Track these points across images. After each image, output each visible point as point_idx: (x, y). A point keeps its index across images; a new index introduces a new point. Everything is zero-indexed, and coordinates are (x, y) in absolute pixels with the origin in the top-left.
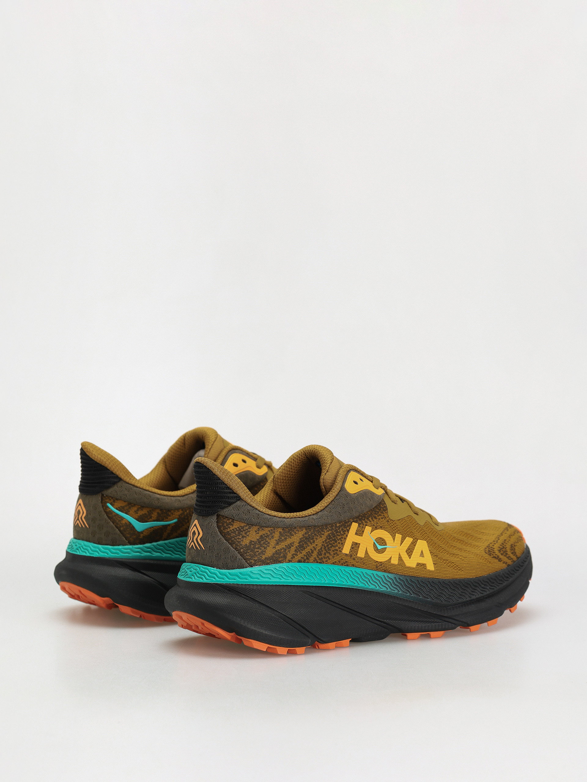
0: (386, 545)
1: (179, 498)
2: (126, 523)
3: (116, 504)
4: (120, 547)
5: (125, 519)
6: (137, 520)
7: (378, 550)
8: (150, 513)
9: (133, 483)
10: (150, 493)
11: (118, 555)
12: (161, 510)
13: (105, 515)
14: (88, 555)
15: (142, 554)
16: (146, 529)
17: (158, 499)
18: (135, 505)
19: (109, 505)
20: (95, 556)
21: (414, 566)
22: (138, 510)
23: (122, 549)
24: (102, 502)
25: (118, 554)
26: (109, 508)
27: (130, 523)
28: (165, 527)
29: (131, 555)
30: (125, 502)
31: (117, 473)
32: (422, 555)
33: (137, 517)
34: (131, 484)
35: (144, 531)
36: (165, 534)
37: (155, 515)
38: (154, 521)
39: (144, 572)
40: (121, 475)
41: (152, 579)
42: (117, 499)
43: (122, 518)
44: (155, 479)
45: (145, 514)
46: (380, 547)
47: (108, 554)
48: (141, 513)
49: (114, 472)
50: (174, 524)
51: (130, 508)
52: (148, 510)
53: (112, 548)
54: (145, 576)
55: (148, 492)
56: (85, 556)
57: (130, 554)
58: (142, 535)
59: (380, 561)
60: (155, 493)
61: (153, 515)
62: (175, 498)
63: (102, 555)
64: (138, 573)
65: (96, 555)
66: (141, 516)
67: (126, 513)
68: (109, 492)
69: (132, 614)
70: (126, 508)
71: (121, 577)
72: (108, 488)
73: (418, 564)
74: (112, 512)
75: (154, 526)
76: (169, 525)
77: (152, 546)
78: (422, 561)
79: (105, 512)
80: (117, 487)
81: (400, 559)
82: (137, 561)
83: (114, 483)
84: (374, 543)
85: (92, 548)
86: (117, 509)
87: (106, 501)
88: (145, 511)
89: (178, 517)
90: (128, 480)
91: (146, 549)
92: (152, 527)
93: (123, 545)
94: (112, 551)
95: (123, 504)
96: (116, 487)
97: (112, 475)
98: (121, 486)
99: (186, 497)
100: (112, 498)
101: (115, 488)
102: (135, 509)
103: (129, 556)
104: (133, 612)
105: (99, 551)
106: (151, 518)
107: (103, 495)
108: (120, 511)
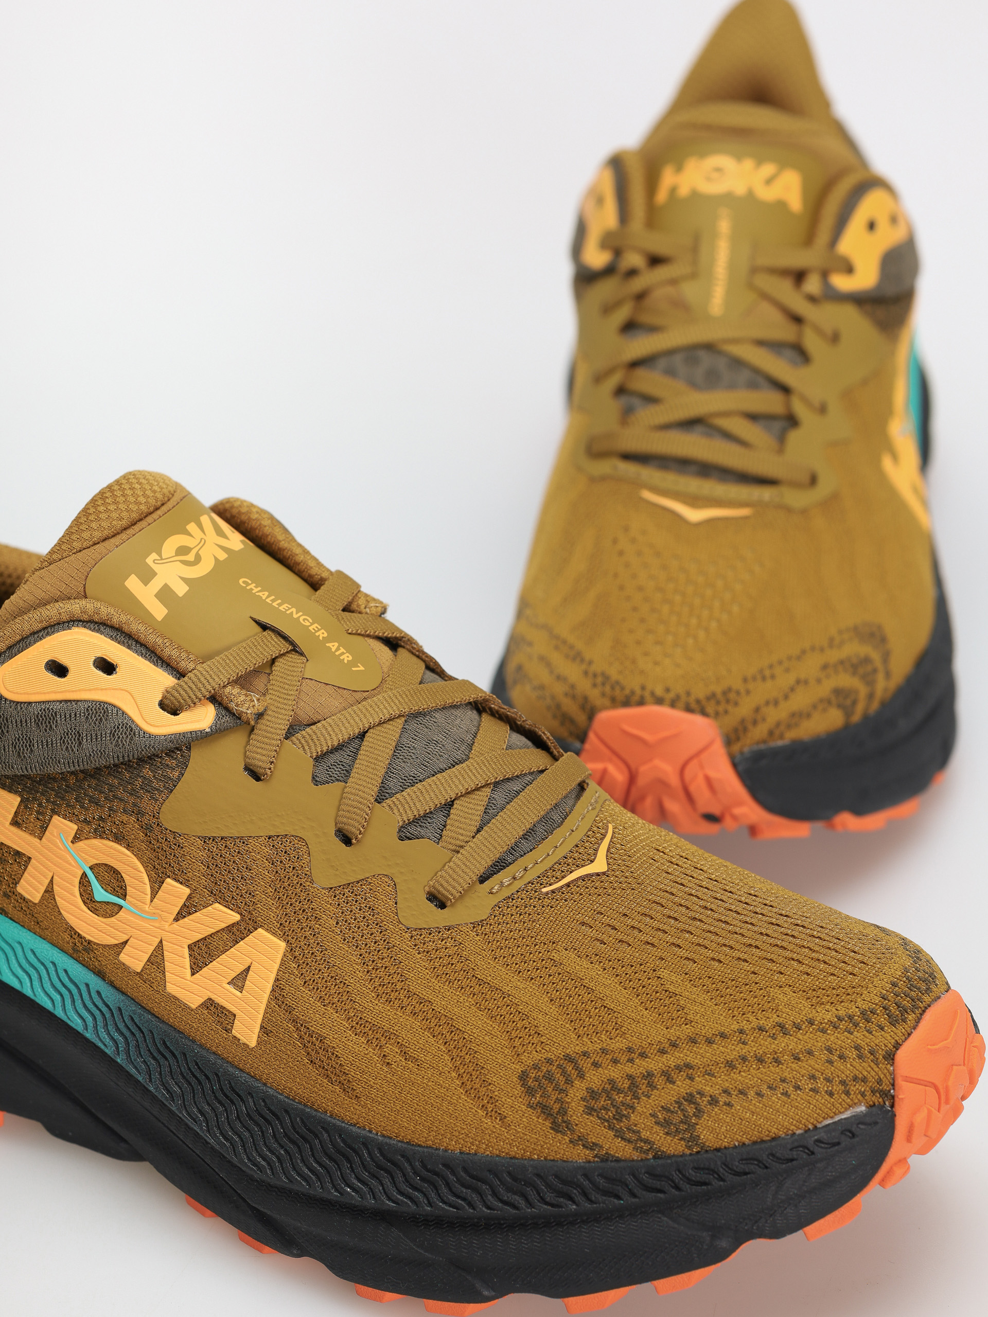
0: (124, 896)
7: (92, 900)
21: (194, 1001)
32: (239, 981)
46: (100, 894)
59: (88, 937)
73: (210, 1004)
78: (228, 997)
81: (157, 959)
84: (84, 875)
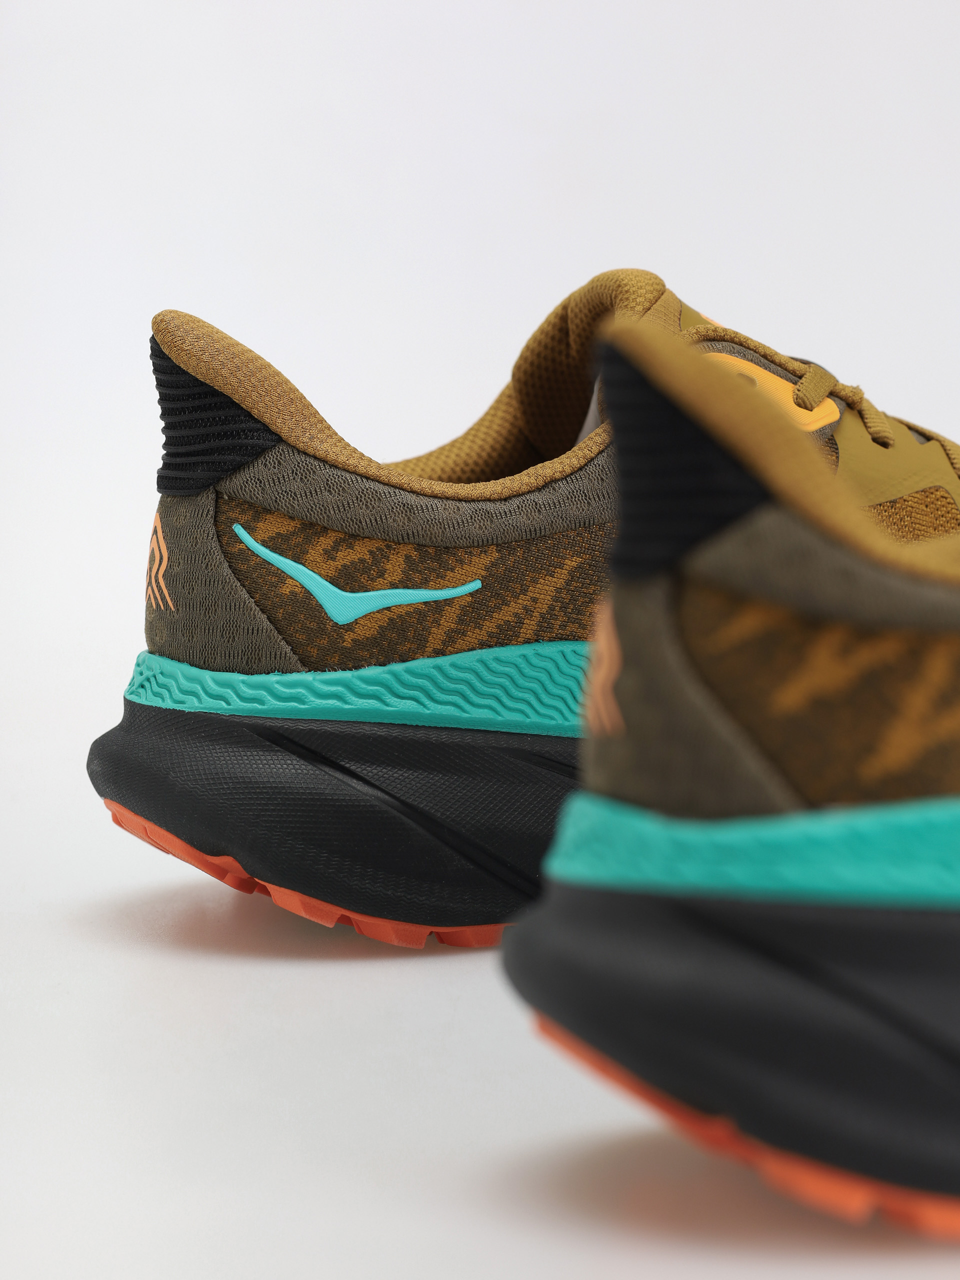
1: (490, 506)
2: (292, 592)
3: (260, 525)
4: (273, 678)
5: (291, 578)
6: (334, 582)
8: (379, 557)
9: (321, 454)
10: (381, 486)
11: (260, 707)
12: (419, 547)
13: (226, 565)
14: (168, 704)
15: (346, 703)
16: (365, 616)
17: (408, 508)
18: (325, 530)
19: (239, 529)
20: (187, 710)
22: (336, 547)
23: (277, 686)
24: (216, 522)
25: (261, 702)
26: (241, 542)
27: (308, 594)
28: (438, 606)
29: (347, 707)
30: (292, 518)
31: (267, 419)
33: (332, 573)
34: (315, 458)
35: (356, 622)
36: (437, 636)
37: (395, 565)
38: (394, 586)
39: (353, 768)
40: (282, 425)
41: (380, 794)
42: (268, 511)
43: (281, 576)
44: (474, 455)
45: (362, 561)
47: (228, 703)
48: (345, 557)
49: (255, 412)
50: (470, 599)
51: (308, 541)
52: (374, 545)
53: (243, 682)
54: (354, 783)
55: (372, 484)
56: (159, 709)
57: (304, 703)
58: (349, 637)
60: (401, 488)
61: (389, 566)
62: (473, 505)
63: (208, 705)
64: (331, 772)
65: (191, 705)
66: (344, 566)
67: (297, 559)
68: (237, 484)
69: (303, 914)
70: (295, 541)
71: (264, 783)
72: (237, 468)
74: (249, 553)
75: (395, 606)
76: (449, 602)
77: (388, 676)
79: (225, 553)
80: (265, 465)
82: (328, 728)
83: (259, 452)
85: (182, 681)
86: (264, 544)
87: (232, 515)
88: (360, 552)
89: (484, 573)
90: (303, 440)
91: (364, 686)
92: (388, 609)
93: (284, 671)
94: (245, 692)
95: (286, 527)
96: (261, 467)
97: (251, 425)
98: (279, 463)
99: (516, 502)
100: (251, 505)
101: (260, 469)
102: (326, 542)
103: (300, 710)
104: (306, 907)
105: (201, 693)
106: (381, 574)
107: (218, 495)
108: (274, 549)
